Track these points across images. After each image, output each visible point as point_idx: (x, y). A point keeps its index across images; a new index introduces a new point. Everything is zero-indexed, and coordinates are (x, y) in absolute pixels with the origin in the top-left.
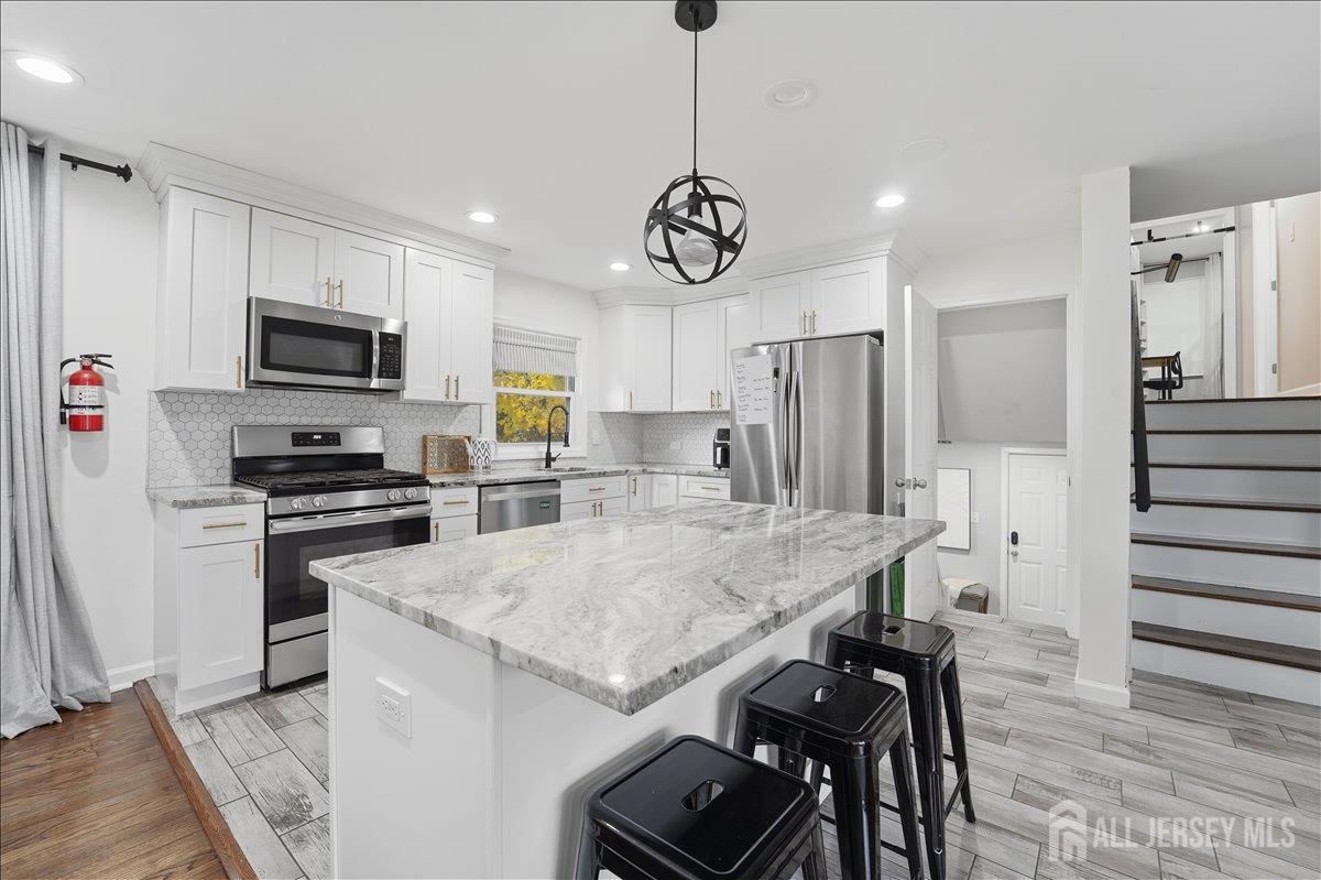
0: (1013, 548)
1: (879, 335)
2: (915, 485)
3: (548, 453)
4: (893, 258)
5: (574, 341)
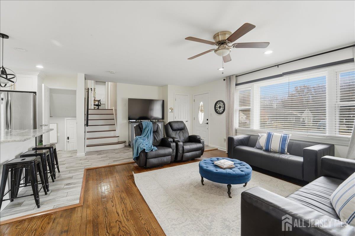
0: (68, 140)
1: (35, 93)
2: (45, 126)
4: (39, 76)
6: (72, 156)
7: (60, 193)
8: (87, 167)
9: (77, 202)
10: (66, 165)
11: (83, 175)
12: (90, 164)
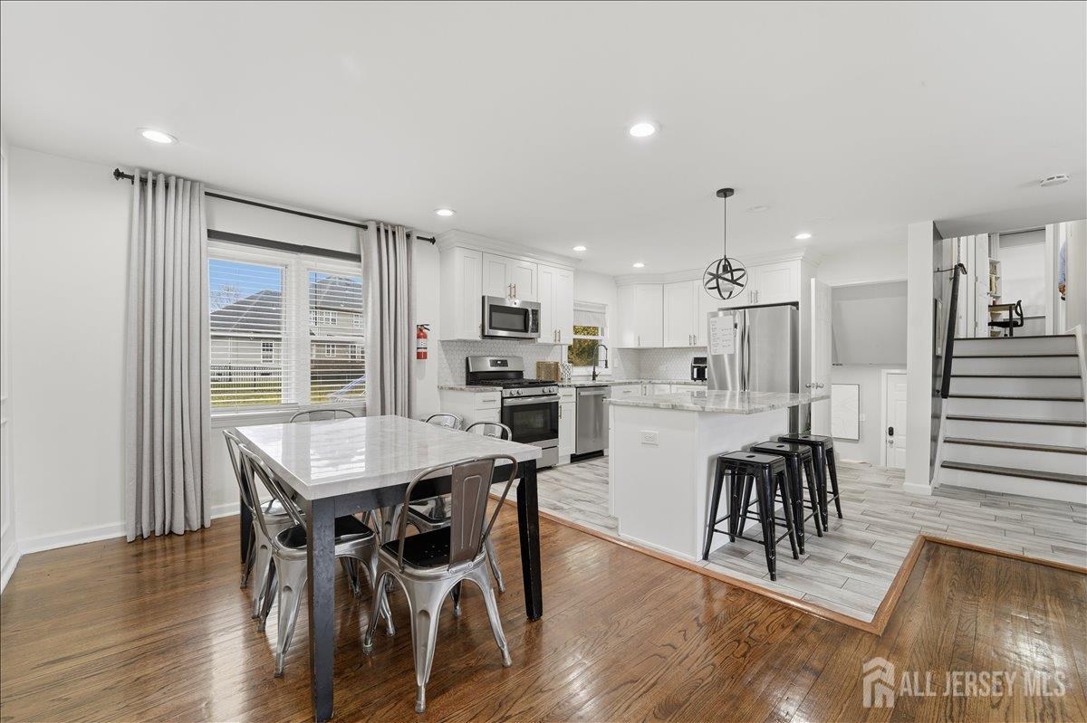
0: (889, 438)
1: (795, 304)
2: (817, 387)
3: (594, 372)
4: (804, 260)
5: (604, 306)
6: (889, 486)
7: (828, 572)
8: (931, 531)
9: (868, 617)
10: (865, 506)
11: (908, 551)
12: (945, 527)
